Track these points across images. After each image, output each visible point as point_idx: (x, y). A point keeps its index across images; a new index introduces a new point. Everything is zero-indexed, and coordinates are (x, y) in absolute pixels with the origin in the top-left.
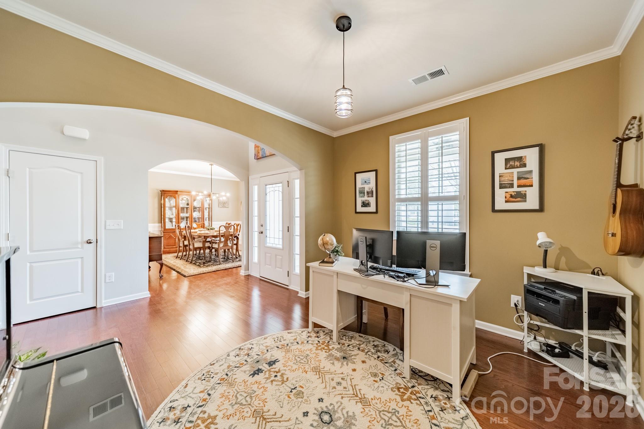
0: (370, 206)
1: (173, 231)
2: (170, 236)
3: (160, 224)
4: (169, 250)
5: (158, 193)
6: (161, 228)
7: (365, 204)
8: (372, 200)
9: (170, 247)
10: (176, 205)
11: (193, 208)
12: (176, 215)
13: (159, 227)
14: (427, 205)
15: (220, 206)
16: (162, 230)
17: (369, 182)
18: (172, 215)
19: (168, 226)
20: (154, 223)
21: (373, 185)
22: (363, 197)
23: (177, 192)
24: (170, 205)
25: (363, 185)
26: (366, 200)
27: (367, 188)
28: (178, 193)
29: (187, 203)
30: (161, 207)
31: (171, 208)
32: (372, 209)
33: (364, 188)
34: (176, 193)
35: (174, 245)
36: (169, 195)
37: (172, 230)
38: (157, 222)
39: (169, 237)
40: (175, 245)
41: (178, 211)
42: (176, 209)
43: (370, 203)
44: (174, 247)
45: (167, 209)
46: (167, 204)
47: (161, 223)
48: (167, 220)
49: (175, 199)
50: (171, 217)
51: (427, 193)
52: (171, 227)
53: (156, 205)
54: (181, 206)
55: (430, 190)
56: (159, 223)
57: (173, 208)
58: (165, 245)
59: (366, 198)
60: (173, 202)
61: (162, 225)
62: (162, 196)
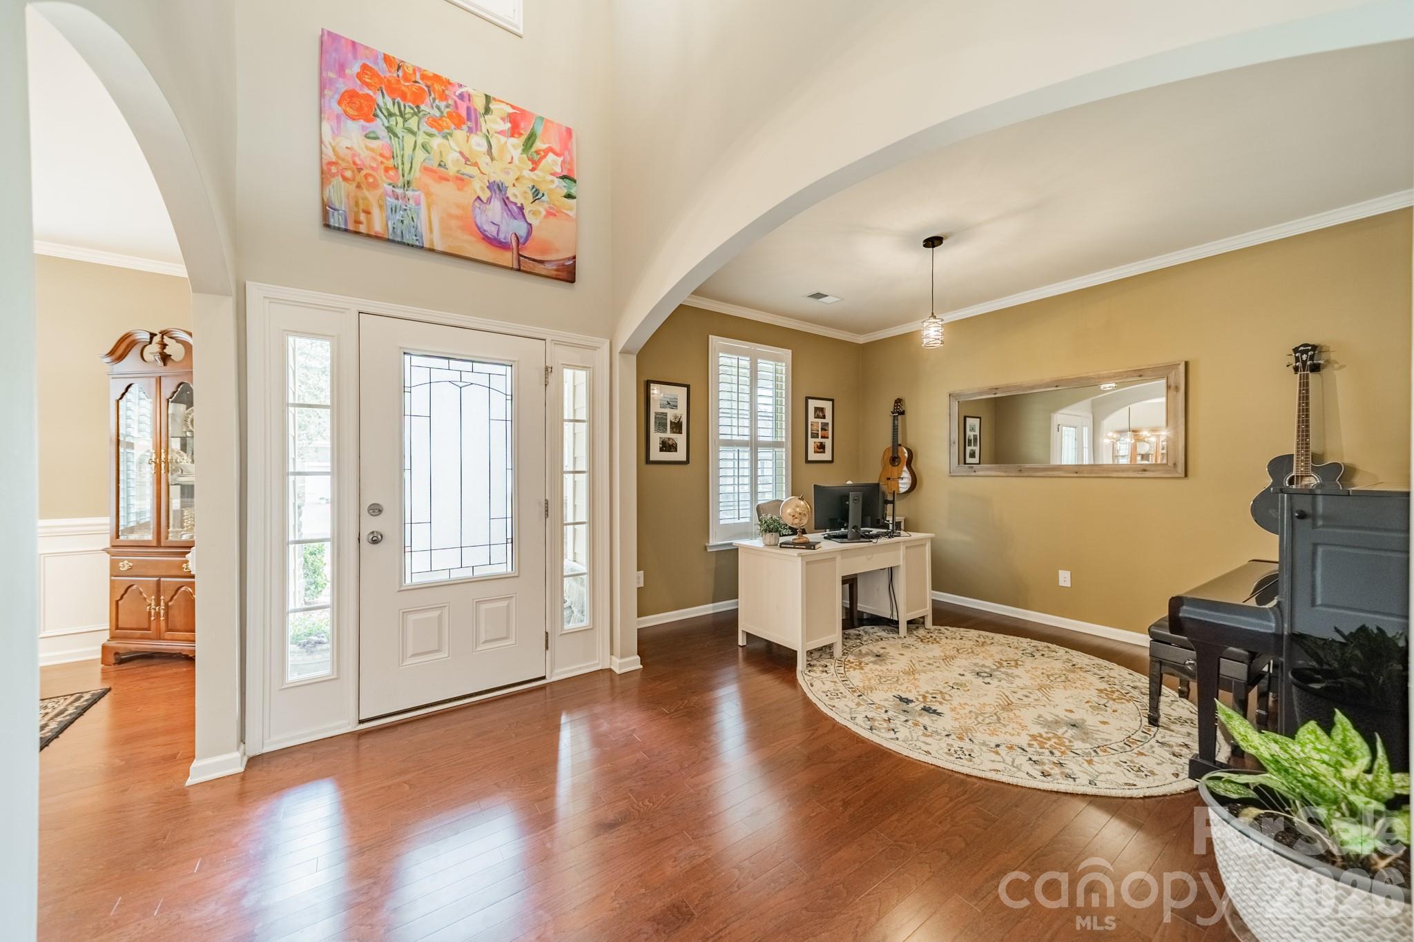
0: (676, 450)
7: (667, 446)
8: (680, 440)
14: (756, 453)
17: (674, 404)
21: (681, 411)
22: (665, 431)
25: (663, 408)
26: (669, 439)
27: (671, 415)
32: (680, 455)
33: (666, 416)
43: (676, 444)
51: (756, 436)
55: (761, 432)
59: (668, 434)
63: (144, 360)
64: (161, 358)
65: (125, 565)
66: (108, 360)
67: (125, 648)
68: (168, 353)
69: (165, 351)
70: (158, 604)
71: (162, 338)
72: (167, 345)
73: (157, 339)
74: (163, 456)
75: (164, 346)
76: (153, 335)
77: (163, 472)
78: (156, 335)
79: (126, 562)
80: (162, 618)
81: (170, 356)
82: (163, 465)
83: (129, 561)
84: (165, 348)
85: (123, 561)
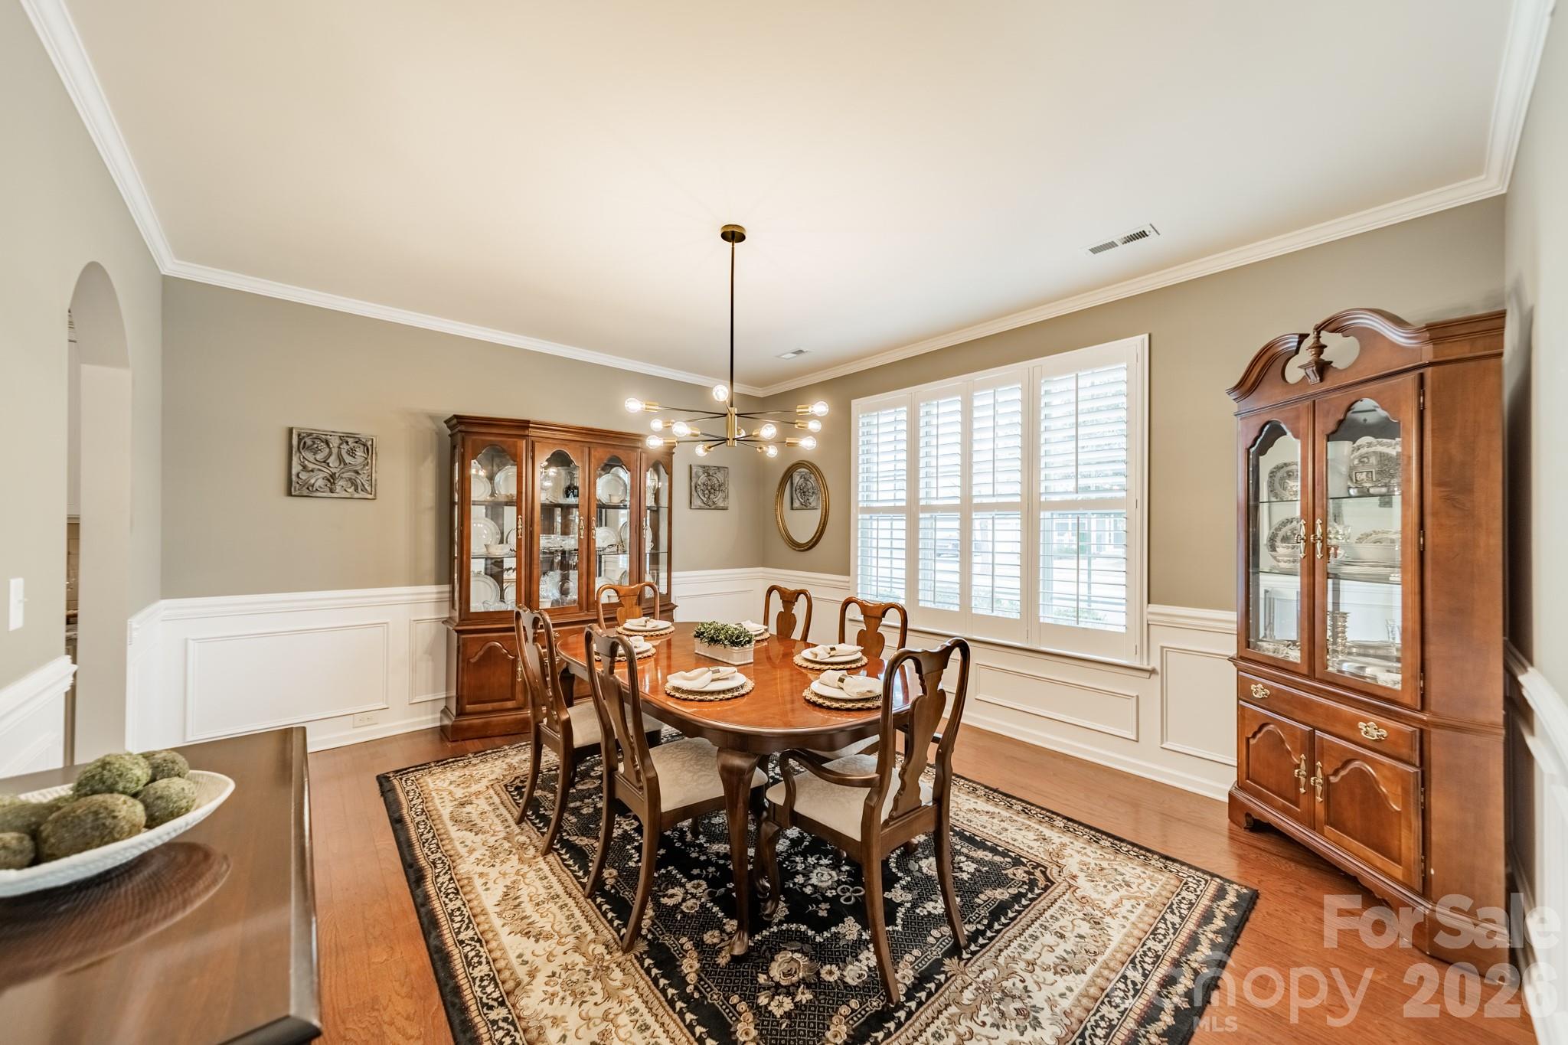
1: (502, 622)
2: (491, 648)
3: (446, 588)
4: (486, 725)
5: (439, 433)
6: (447, 605)
9: (489, 706)
10: (519, 492)
11: (594, 509)
12: (519, 541)
13: (439, 601)
15: (697, 502)
16: (450, 619)
18: (501, 542)
19: (483, 597)
20: (417, 582)
23: (524, 425)
24: (492, 494)
28: (532, 432)
29: (568, 484)
30: (452, 504)
31: (495, 509)
34: (522, 433)
35: (509, 696)
36: (484, 445)
37: (500, 621)
38: (433, 579)
39: (482, 658)
40: (512, 698)
41: (530, 523)
42: (519, 512)
44: (510, 704)
45: (477, 513)
46: (479, 490)
47: (451, 582)
48: (477, 566)
49: (514, 469)
50: (498, 551)
52: (495, 606)
53: (428, 494)
54: (542, 497)
56: (438, 582)
57: (506, 508)
58: (466, 701)
60: (506, 481)
61: (453, 592)
62: (454, 447)
63: (1286, 381)
64: (1317, 370)
65: (1259, 690)
66: (1234, 396)
67: (1261, 815)
68: (1326, 360)
69: (1322, 357)
70: (1312, 772)
71: (1318, 337)
72: (1326, 347)
73: (1309, 342)
74: (1319, 530)
75: (1320, 348)
76: (1303, 337)
77: (1318, 556)
78: (1308, 335)
79: (1260, 686)
80: (1319, 799)
81: (1331, 362)
82: (1319, 545)
83: (1265, 686)
84: (1321, 353)
85: (1256, 683)
